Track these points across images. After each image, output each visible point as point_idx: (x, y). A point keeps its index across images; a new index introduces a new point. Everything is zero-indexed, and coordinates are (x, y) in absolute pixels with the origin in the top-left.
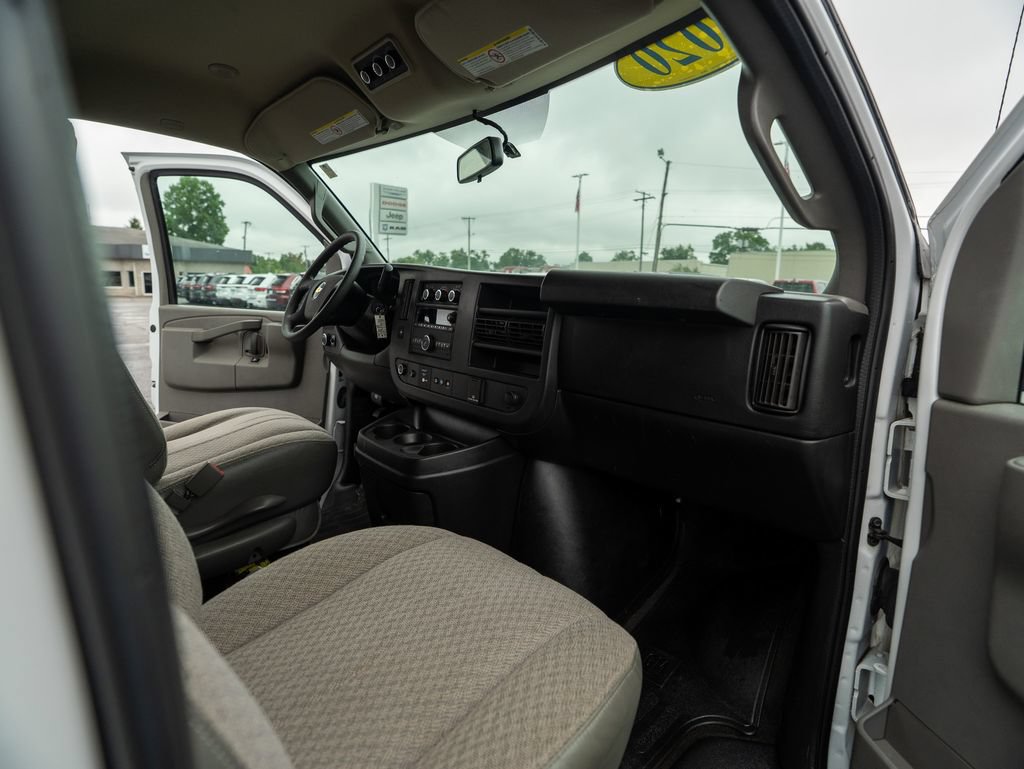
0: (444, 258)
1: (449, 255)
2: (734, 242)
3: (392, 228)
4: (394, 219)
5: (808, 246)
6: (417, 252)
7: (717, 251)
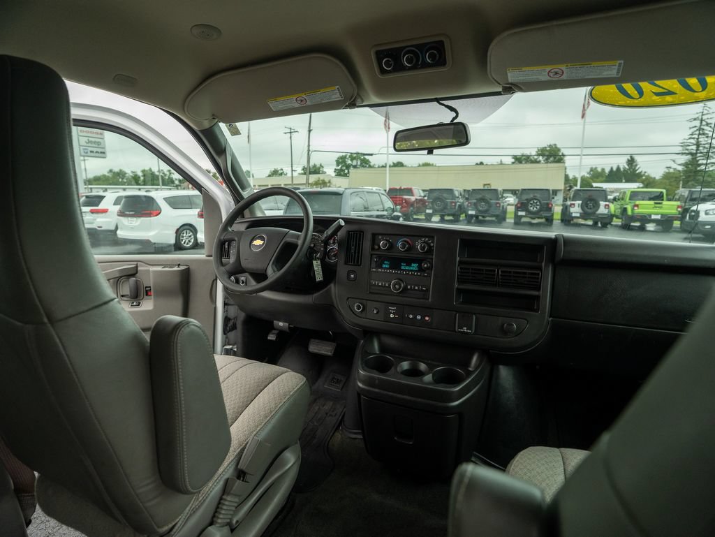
0: (136, 175)
1: (140, 174)
2: (349, 162)
3: (91, 152)
4: (94, 146)
5: (394, 163)
6: (111, 171)
7: (339, 168)
